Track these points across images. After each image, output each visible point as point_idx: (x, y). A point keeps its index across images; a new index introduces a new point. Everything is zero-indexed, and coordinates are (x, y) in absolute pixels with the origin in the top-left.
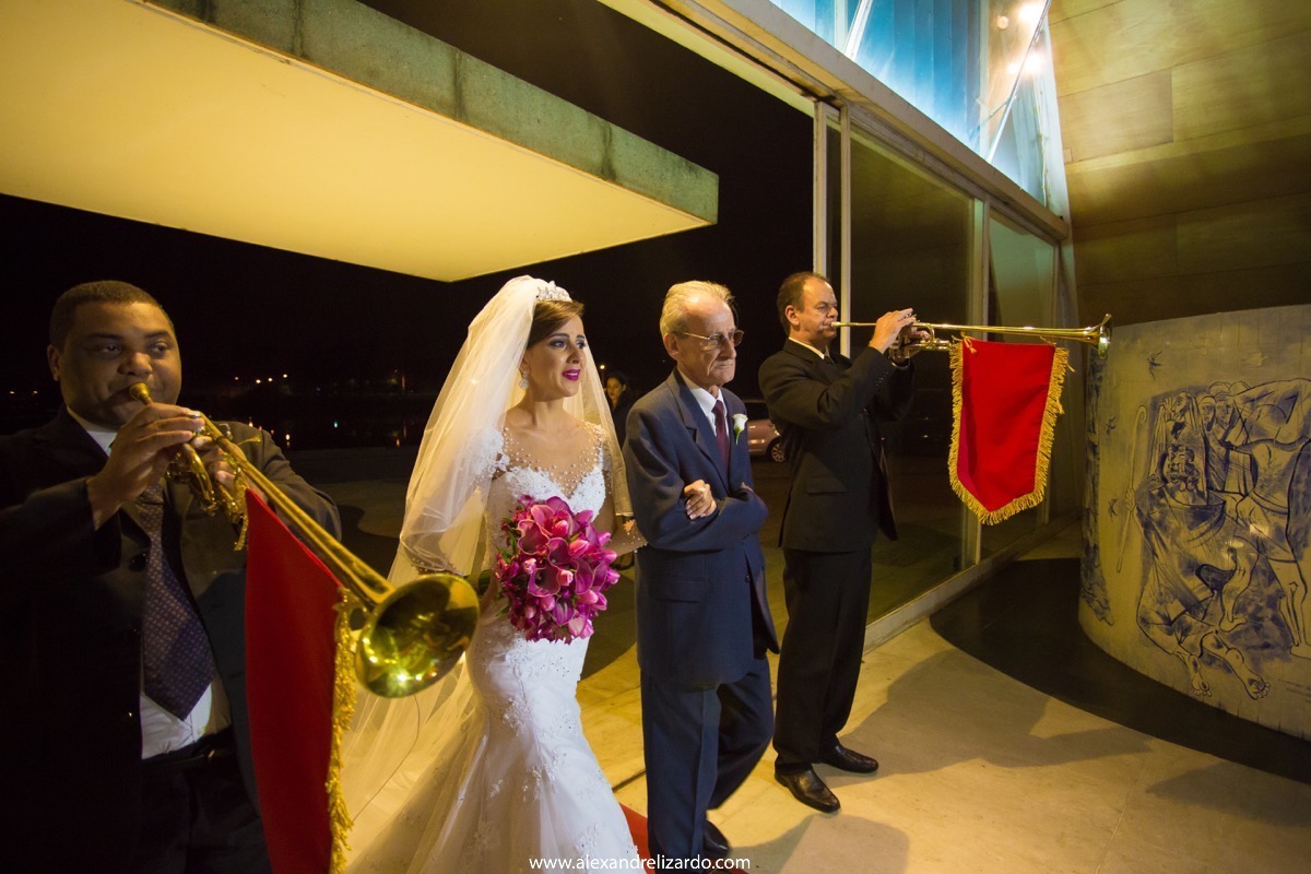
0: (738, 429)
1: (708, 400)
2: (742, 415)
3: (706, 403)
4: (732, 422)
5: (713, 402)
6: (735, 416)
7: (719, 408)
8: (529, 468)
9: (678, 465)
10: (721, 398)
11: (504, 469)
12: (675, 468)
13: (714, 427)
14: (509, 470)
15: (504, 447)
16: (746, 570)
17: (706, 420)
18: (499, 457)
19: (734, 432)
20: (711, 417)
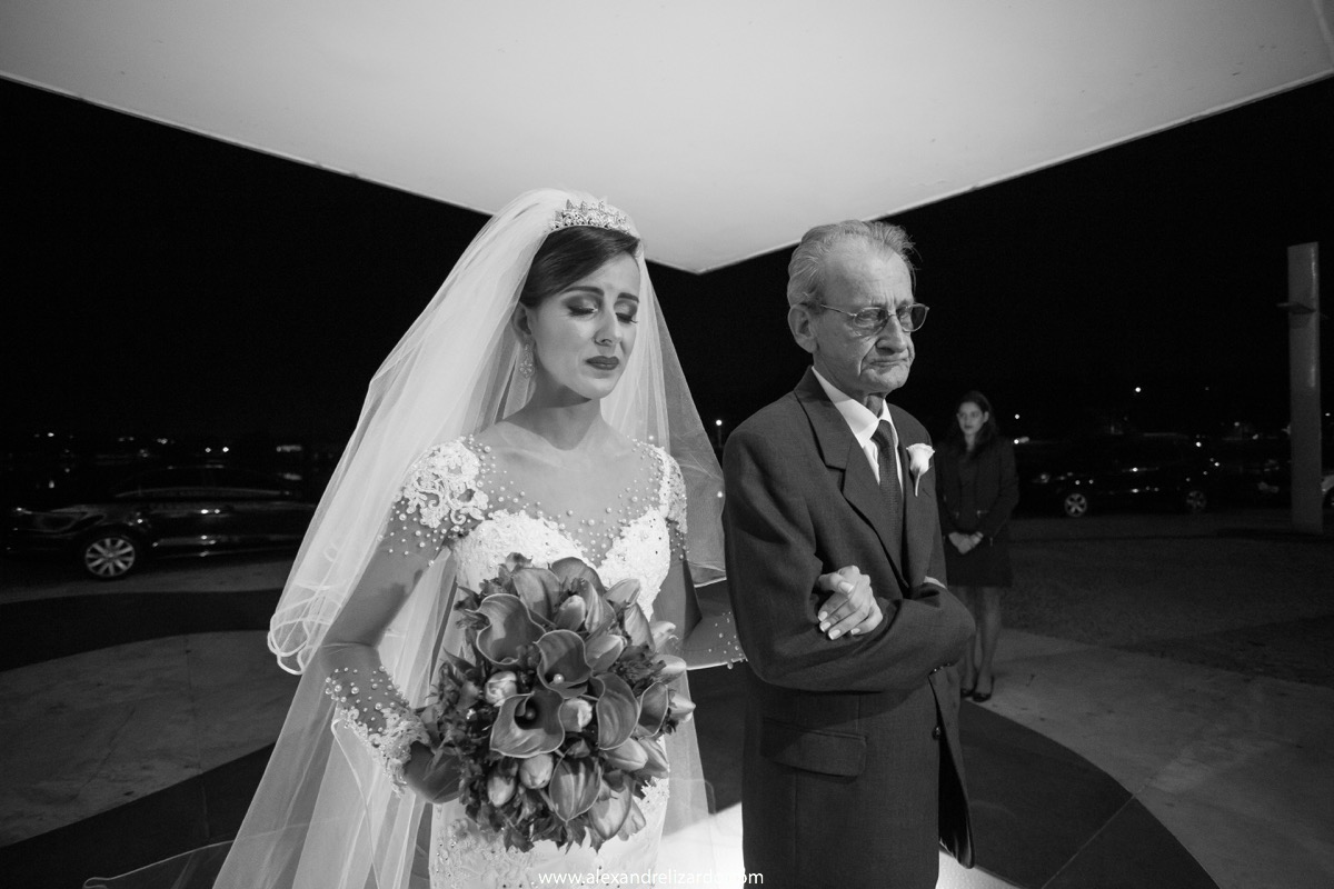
0: (918, 470)
1: (865, 422)
2: (923, 446)
3: (863, 426)
4: (907, 458)
5: (874, 424)
6: (912, 448)
7: (885, 433)
8: (523, 512)
9: (813, 534)
10: (887, 416)
11: (478, 516)
12: (808, 538)
13: (875, 466)
14: (488, 518)
15: (478, 478)
16: (935, 717)
17: (861, 453)
18: (470, 494)
19: (911, 475)
20: (871, 450)
